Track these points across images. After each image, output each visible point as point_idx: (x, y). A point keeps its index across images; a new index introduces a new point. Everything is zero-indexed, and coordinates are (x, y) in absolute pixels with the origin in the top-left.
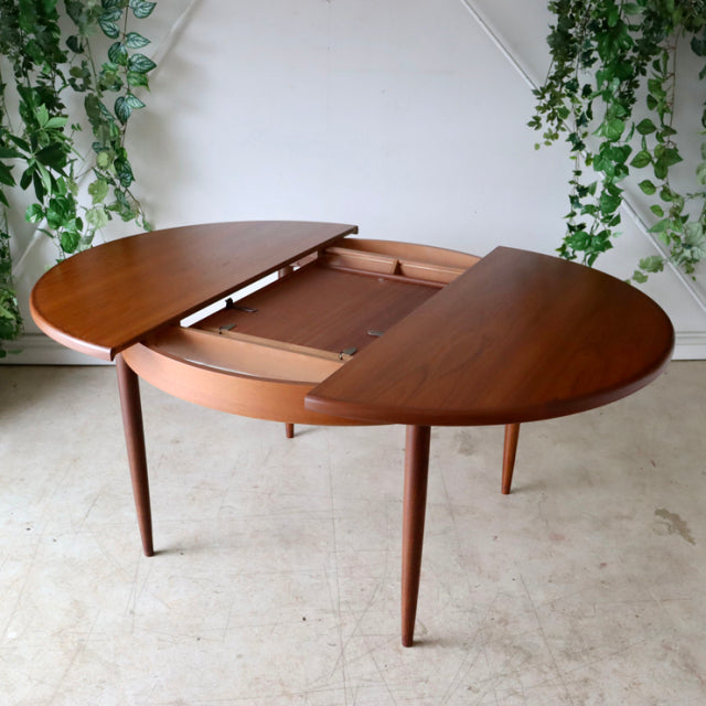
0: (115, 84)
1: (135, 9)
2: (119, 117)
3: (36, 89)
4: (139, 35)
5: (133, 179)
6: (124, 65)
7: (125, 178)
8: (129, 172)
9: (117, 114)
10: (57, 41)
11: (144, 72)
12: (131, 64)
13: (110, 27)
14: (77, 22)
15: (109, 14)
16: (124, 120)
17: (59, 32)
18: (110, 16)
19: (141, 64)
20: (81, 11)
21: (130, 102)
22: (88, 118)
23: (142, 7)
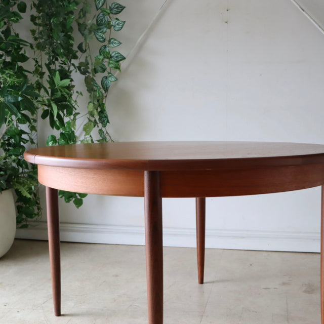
0: (102, 68)
1: (115, 27)
2: (104, 88)
3: (59, 70)
4: (115, 40)
5: (108, 122)
6: (108, 58)
7: (104, 121)
8: (106, 117)
9: (102, 86)
10: (72, 45)
11: (118, 62)
12: (111, 57)
13: (100, 36)
14: (83, 35)
15: (100, 29)
16: (106, 90)
17: (73, 40)
18: (101, 31)
19: (117, 57)
20: (86, 28)
21: (110, 79)
22: (86, 88)
23: (118, 24)
